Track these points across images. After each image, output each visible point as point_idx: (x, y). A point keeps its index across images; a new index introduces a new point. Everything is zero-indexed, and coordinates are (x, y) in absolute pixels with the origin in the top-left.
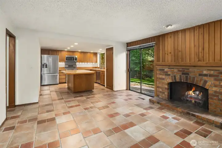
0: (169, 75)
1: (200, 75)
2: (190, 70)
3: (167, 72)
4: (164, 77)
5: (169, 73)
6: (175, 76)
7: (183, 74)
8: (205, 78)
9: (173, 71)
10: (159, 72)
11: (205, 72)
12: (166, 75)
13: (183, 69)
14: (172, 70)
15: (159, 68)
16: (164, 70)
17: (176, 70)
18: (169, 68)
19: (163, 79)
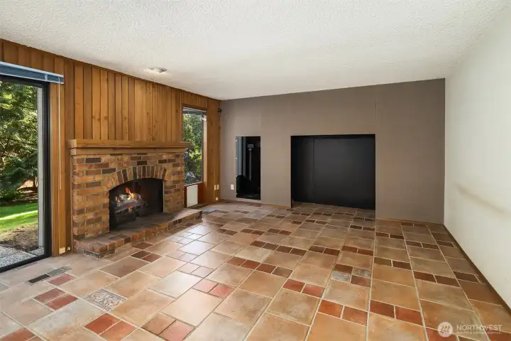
0: (114, 170)
1: (161, 162)
2: (149, 155)
3: (107, 165)
4: (98, 178)
5: (112, 166)
6: (124, 171)
7: (139, 163)
8: (164, 165)
9: (122, 159)
10: (85, 169)
11: (165, 157)
12: (105, 172)
13: (138, 154)
14: (120, 157)
15: (85, 157)
16: (99, 160)
17: (126, 158)
18: (111, 155)
19: (98, 184)
